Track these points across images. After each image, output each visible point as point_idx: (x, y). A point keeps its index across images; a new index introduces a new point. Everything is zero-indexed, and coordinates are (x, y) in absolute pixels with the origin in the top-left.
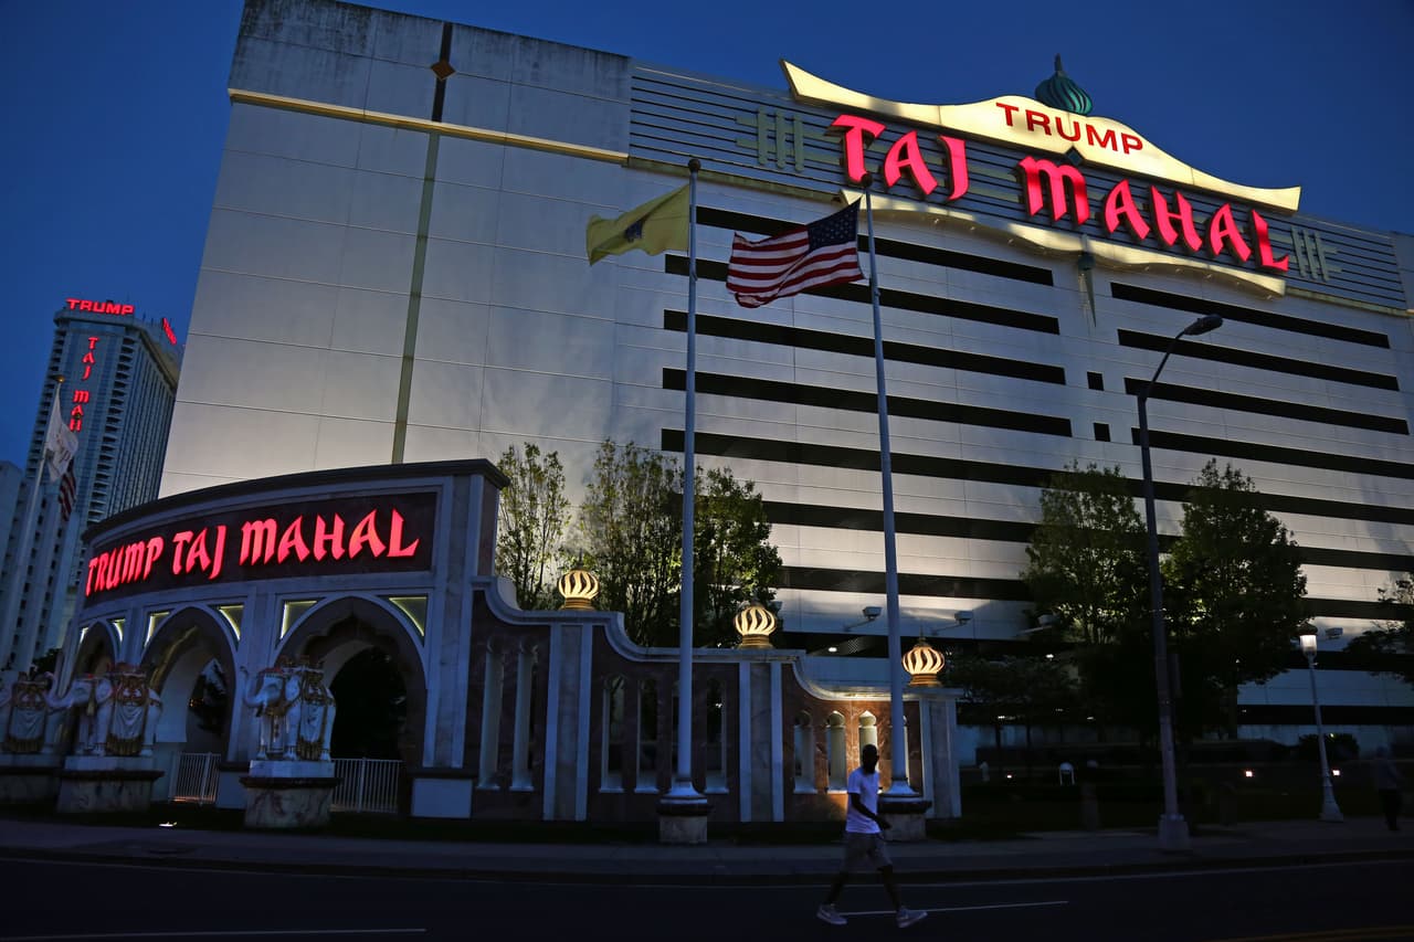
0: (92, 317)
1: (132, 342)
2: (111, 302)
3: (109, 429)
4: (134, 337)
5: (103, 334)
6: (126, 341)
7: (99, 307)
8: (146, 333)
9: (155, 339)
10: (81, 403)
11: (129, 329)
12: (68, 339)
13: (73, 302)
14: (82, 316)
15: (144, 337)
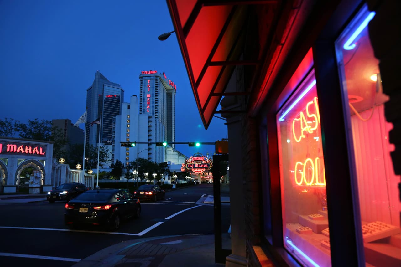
0: (148, 75)
1: (158, 80)
2: (151, 71)
3: (156, 103)
4: (158, 79)
5: (151, 79)
6: (156, 80)
7: (149, 73)
8: (160, 77)
9: (162, 78)
10: (149, 97)
11: (157, 77)
12: (143, 82)
13: (143, 72)
14: (146, 75)
15: (160, 78)
